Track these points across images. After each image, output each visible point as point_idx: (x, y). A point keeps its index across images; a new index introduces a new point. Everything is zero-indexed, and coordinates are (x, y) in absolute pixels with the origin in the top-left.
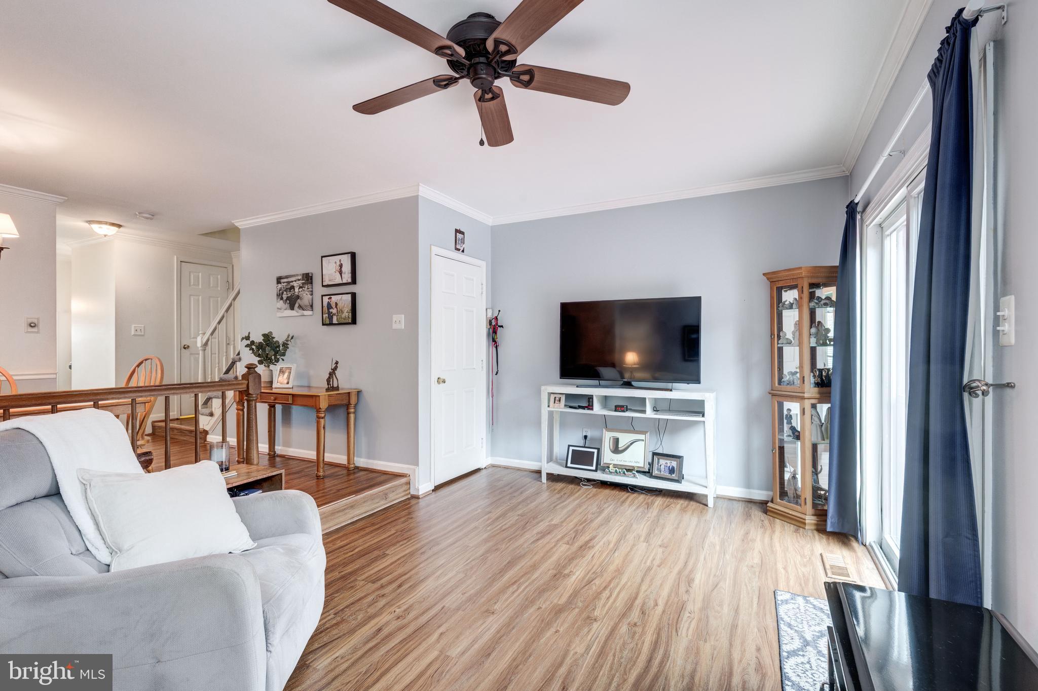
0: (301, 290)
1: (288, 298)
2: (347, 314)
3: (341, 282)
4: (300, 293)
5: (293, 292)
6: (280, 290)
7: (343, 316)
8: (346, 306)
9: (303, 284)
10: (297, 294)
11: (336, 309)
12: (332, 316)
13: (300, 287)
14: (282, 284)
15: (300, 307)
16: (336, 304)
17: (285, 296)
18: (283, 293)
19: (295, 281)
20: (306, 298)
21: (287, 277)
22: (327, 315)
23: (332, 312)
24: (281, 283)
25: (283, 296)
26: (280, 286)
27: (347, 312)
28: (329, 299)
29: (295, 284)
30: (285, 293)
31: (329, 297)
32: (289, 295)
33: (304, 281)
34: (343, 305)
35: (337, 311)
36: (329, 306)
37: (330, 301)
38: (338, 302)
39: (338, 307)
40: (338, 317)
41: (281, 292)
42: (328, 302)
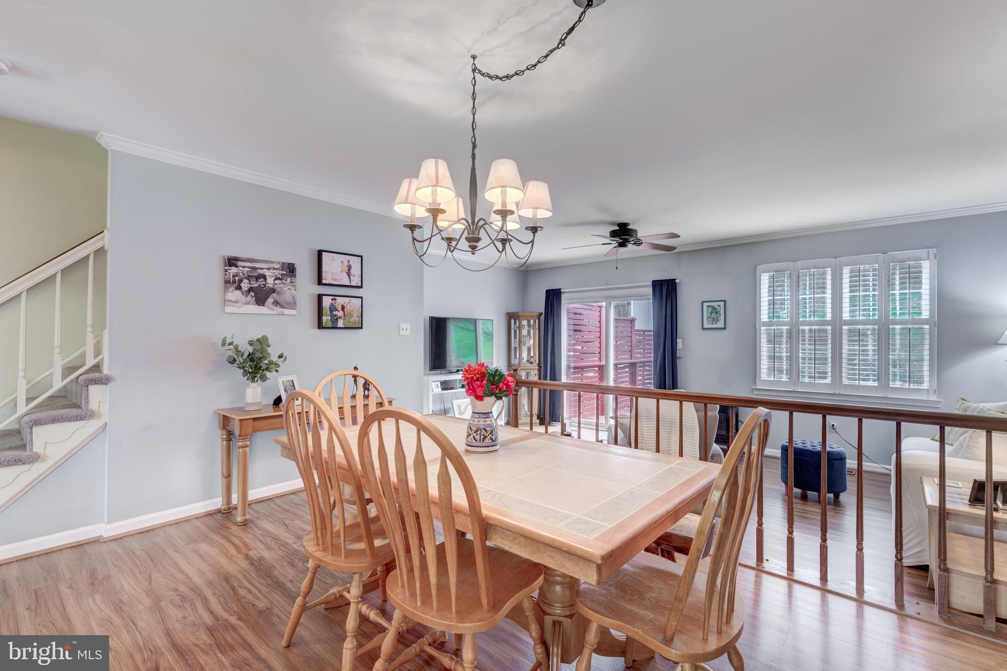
0: (278, 282)
1: (250, 289)
2: (357, 318)
3: (348, 284)
4: (276, 286)
5: (264, 283)
6: (233, 276)
7: (352, 320)
8: (355, 310)
9: (282, 275)
10: (271, 286)
11: (342, 312)
12: (337, 319)
13: (277, 279)
14: (241, 268)
15: (276, 303)
16: (343, 308)
17: (245, 285)
18: (241, 281)
19: (268, 269)
20: (288, 292)
21: (249, 260)
22: (329, 318)
23: (336, 315)
24: (236, 266)
25: (242, 285)
26: (234, 270)
28: (332, 300)
29: (267, 273)
30: (246, 281)
31: (332, 297)
32: (256, 285)
33: (285, 272)
34: (352, 308)
35: (344, 314)
36: (333, 308)
37: (333, 302)
38: (345, 305)
39: (345, 309)
40: (345, 321)
41: (237, 278)
42: (332, 303)
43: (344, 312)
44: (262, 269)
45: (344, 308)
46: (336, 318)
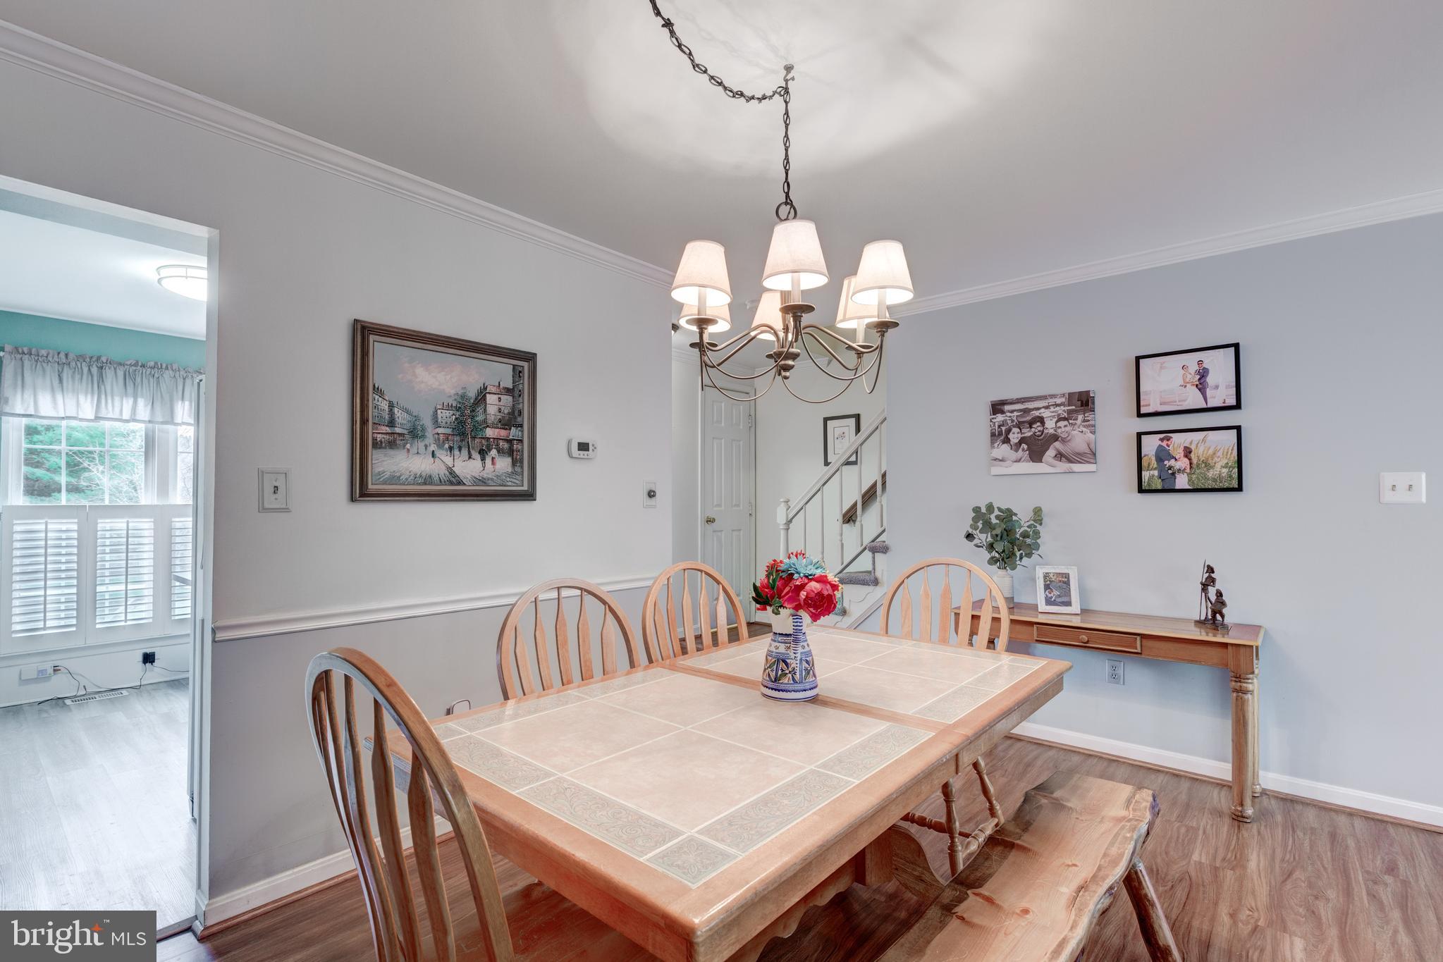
0: (1062, 424)
1: (1022, 441)
2: (1225, 471)
3: (1205, 406)
4: (1059, 431)
5: (1040, 429)
6: (999, 426)
7: (1210, 474)
8: (1220, 454)
9: (1069, 412)
10: (1052, 431)
11: (1187, 461)
12: (1173, 474)
13: (1060, 419)
14: (1008, 414)
15: (1060, 456)
16: (1188, 452)
17: (1015, 437)
18: (1009, 431)
19: (1047, 407)
20: (1078, 438)
21: (1019, 401)
22: (1156, 473)
23: (1170, 468)
24: (1003, 412)
25: (1011, 436)
26: (1000, 418)
27: (1226, 466)
28: (1162, 440)
29: (1045, 414)
30: (1016, 430)
31: (1162, 436)
32: (1029, 434)
33: (1074, 407)
34: (1211, 452)
35: (1191, 464)
36: (1163, 455)
37: (1164, 444)
38: (1193, 447)
39: (1192, 455)
40: (1194, 476)
41: (1003, 428)
42: (1160, 446)
43: (1190, 459)
44: (1038, 409)
45: (1190, 452)
46: (1170, 472)
